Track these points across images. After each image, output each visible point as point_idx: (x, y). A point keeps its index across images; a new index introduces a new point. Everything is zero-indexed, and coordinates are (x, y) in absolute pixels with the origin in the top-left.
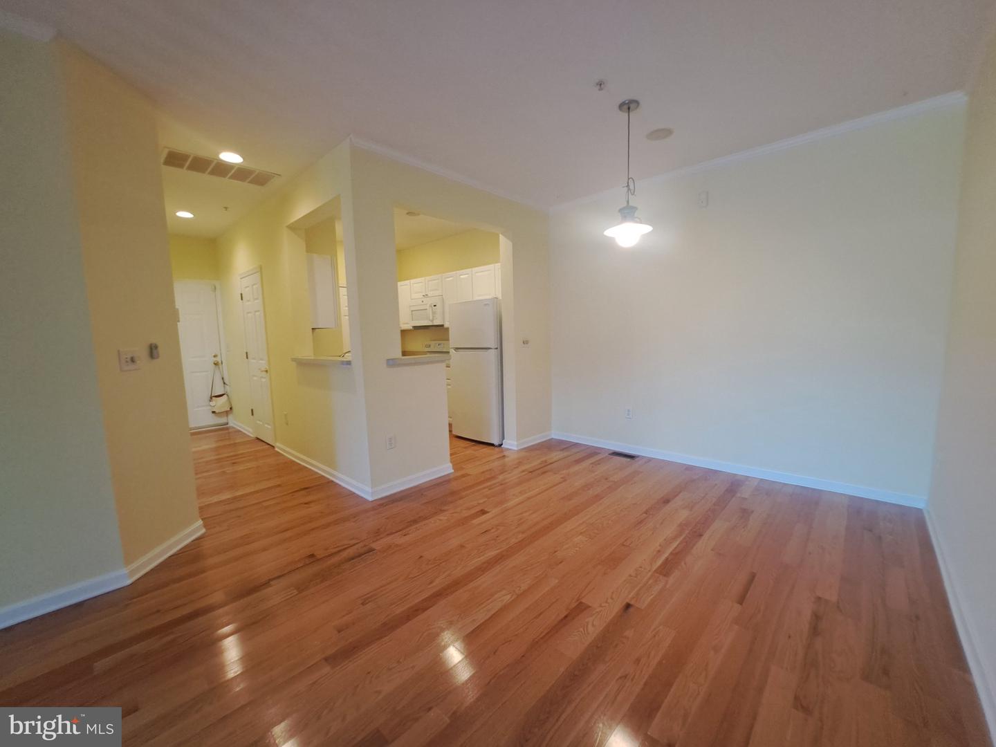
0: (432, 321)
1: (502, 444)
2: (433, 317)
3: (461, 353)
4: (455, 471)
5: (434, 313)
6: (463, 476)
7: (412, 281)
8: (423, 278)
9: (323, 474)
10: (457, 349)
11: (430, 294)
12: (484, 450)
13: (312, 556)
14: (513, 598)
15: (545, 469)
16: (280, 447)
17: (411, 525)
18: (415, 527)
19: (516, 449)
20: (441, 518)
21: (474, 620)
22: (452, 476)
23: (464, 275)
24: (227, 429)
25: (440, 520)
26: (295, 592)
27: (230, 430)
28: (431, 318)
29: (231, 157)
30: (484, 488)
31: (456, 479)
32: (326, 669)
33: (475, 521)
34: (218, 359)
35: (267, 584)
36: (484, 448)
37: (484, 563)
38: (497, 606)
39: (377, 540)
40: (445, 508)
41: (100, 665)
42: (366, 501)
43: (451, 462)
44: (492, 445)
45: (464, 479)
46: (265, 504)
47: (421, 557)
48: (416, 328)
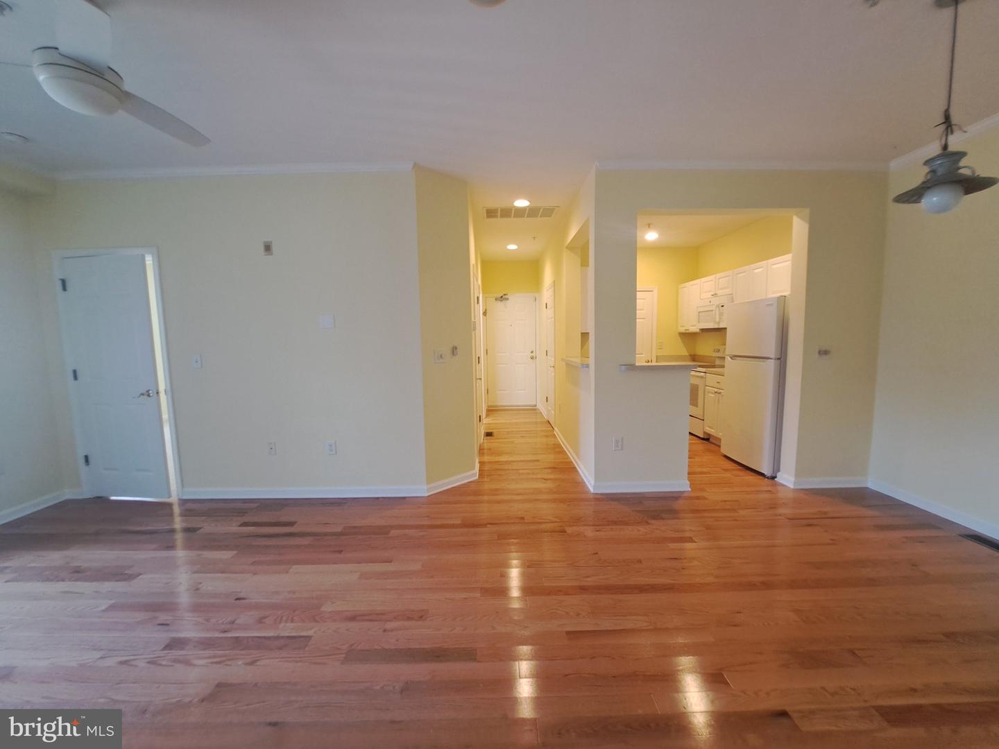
0: (719, 323)
1: (776, 477)
2: (720, 318)
3: (738, 361)
4: (692, 491)
5: (721, 314)
6: (698, 498)
7: (703, 280)
8: (714, 276)
9: (572, 460)
10: (734, 357)
11: (720, 292)
12: (750, 477)
13: (523, 518)
14: (649, 628)
15: (815, 522)
16: (557, 431)
17: (608, 525)
18: (611, 527)
19: (792, 487)
20: (641, 529)
21: (597, 624)
22: (686, 495)
23: (759, 269)
24: (535, 410)
25: (639, 531)
26: (496, 538)
27: (537, 411)
28: (717, 320)
29: (521, 203)
30: (711, 517)
31: (690, 498)
32: (478, 595)
33: (672, 545)
34: (534, 354)
35: (485, 525)
36: (752, 475)
37: (648, 585)
38: (629, 624)
39: (573, 525)
40: (653, 522)
41: (394, 532)
42: (587, 492)
43: (689, 480)
44: (763, 475)
45: (697, 501)
46: (521, 471)
47: (597, 553)
48: (702, 330)
